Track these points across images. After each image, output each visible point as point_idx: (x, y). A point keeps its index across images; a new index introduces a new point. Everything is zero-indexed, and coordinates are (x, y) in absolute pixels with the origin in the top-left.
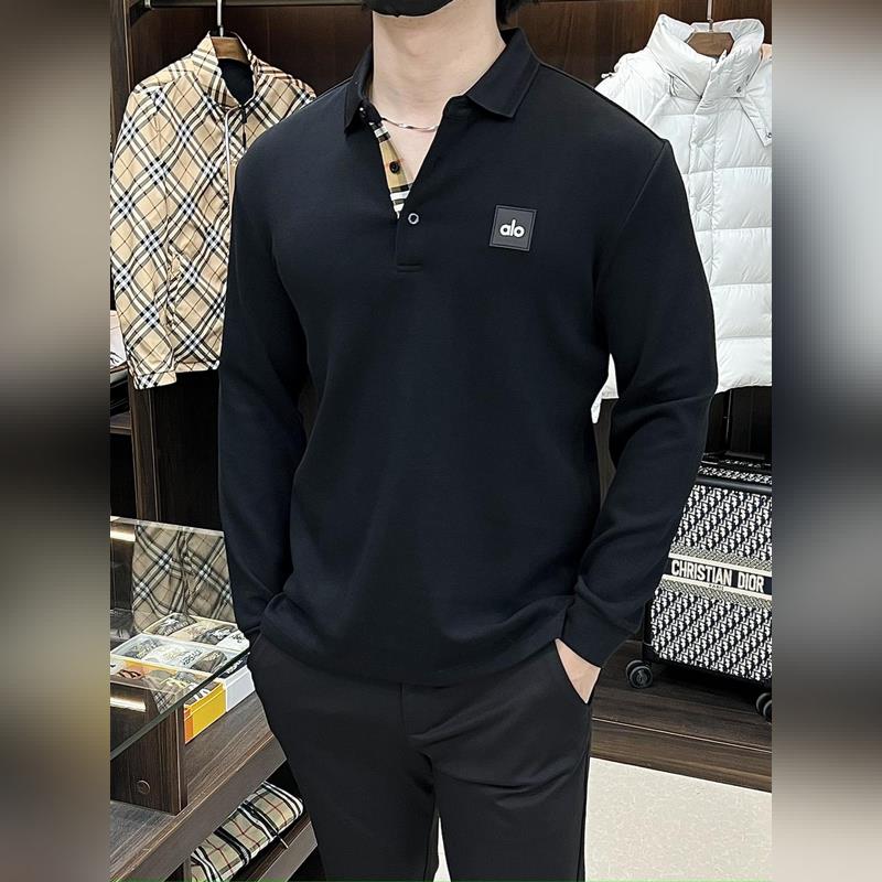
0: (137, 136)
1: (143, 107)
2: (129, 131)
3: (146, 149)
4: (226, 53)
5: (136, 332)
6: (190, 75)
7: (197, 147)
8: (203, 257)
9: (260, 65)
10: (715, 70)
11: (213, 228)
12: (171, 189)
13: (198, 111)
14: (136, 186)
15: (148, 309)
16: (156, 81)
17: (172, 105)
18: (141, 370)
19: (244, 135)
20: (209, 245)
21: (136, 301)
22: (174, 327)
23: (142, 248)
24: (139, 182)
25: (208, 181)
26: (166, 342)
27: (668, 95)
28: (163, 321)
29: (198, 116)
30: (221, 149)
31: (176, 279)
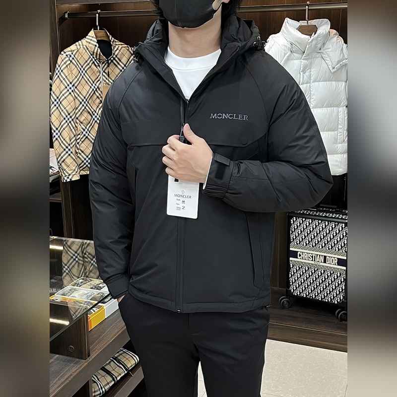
0: (62, 74)
1: (64, 61)
2: (59, 71)
3: (66, 79)
4: (101, 37)
5: (62, 157)
6: (85, 47)
7: (88, 78)
8: (91, 125)
9: (115, 42)
10: (310, 41)
11: (96, 112)
12: (77, 96)
13: (88, 62)
14: (61, 95)
15: (67, 147)
16: (70, 50)
17: (77, 60)
18: (64, 174)
19: (108, 72)
20: (94, 119)
21: (62, 144)
22: (79, 155)
23: (64, 121)
24: (63, 93)
25: (93, 92)
26: (75, 161)
27: (290, 52)
28: (74, 152)
29: (88, 64)
30: (99, 78)
31: (79, 134)
